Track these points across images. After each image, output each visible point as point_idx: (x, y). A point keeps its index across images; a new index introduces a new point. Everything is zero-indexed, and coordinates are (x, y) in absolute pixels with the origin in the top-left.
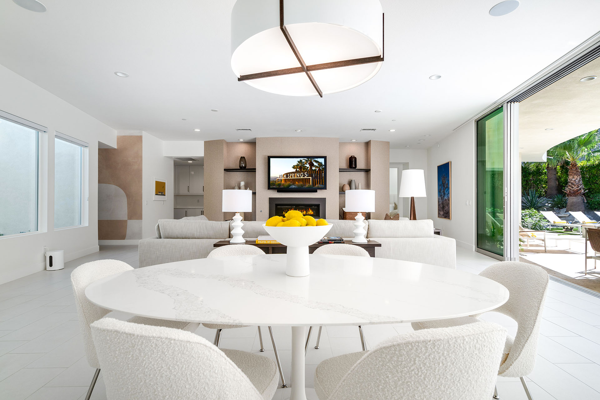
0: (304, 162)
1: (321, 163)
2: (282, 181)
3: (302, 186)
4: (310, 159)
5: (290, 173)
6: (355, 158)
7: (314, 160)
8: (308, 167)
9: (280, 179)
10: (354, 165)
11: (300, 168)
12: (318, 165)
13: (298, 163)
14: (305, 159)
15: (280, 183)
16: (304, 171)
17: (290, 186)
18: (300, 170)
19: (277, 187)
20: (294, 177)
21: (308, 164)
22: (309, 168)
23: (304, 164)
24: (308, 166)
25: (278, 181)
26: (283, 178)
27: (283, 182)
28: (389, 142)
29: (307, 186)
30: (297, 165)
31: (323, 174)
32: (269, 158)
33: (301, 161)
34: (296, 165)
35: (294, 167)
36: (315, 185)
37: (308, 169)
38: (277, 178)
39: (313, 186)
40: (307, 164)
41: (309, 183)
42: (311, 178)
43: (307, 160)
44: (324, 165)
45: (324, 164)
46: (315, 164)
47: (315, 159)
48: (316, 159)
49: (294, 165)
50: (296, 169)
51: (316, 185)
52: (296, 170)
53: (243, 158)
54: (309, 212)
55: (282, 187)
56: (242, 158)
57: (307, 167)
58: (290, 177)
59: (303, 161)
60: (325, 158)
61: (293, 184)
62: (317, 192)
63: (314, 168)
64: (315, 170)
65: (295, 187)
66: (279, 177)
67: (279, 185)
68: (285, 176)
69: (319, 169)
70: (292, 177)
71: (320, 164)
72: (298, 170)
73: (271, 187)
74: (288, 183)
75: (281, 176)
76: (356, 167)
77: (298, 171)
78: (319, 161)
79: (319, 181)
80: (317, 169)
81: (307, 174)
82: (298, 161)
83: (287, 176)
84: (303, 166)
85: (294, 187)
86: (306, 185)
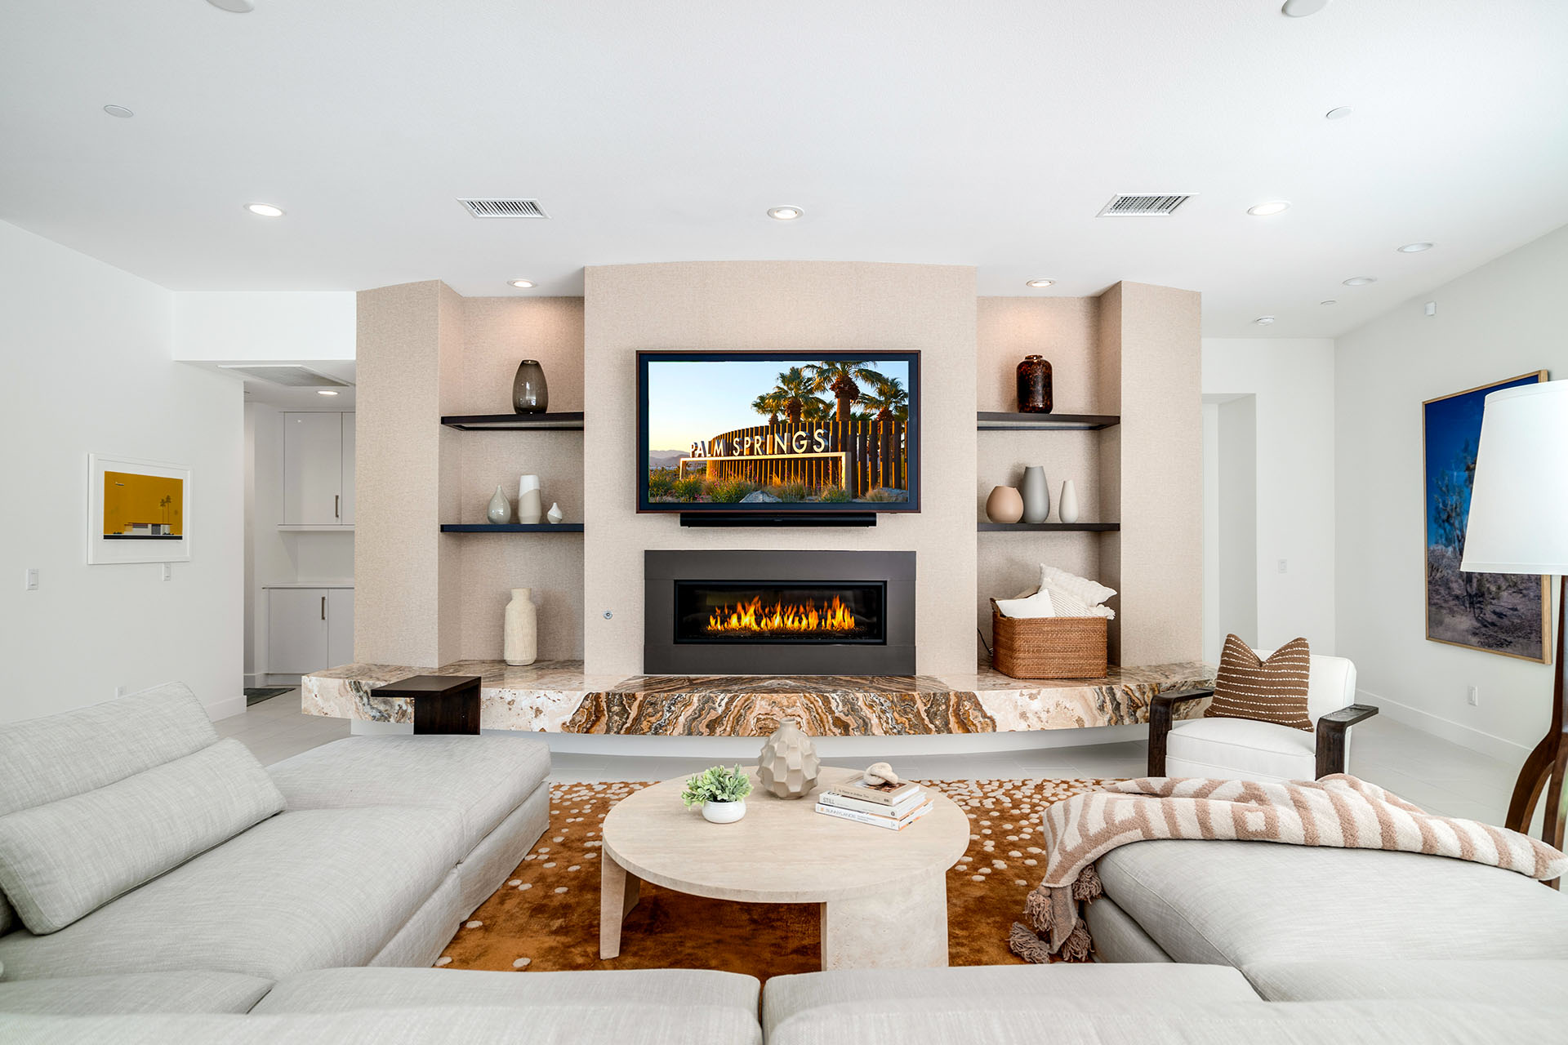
0: (809, 379)
1: (894, 384)
2: (703, 471)
3: (803, 497)
4: (838, 366)
5: (742, 433)
6: (1048, 367)
7: (861, 371)
8: (831, 406)
9: (698, 463)
10: (1040, 398)
11: (794, 409)
12: (881, 392)
13: (782, 386)
14: (817, 364)
15: (695, 483)
16: (811, 424)
17: (742, 493)
18: (793, 421)
19: (682, 500)
20: (765, 453)
21: (828, 386)
22: (835, 409)
23: (811, 391)
24: (829, 396)
25: (686, 473)
26: (709, 458)
27: (709, 477)
28: (1199, 294)
29: (825, 494)
30: (779, 395)
31: (903, 437)
32: (644, 359)
33: (796, 373)
34: (772, 392)
35: (761, 405)
36: (865, 490)
37: (831, 414)
38: (683, 460)
39: (855, 496)
40: (824, 390)
41: (834, 482)
42: (843, 455)
43: (825, 367)
44: (906, 395)
45: (907, 391)
46: (865, 388)
47: (862, 366)
48: (870, 366)
49: (764, 394)
50: (773, 411)
51: (871, 492)
52: (774, 420)
53: (532, 372)
54: (833, 617)
55: (706, 499)
56: (529, 369)
57: (823, 402)
58: (741, 454)
59: (807, 374)
60: (913, 358)
61: (760, 487)
62: (874, 523)
63: (857, 409)
64: (864, 418)
65: (768, 500)
66: (690, 451)
67: (693, 490)
68: (719, 448)
69: (886, 414)
70: (752, 453)
71: (889, 389)
72: (781, 417)
73: (651, 500)
74: (734, 481)
75: (700, 446)
76: (1048, 407)
77: (784, 422)
78: (886, 375)
79: (881, 470)
80: (875, 413)
81: (825, 437)
82: (783, 376)
83: (729, 450)
84: (807, 400)
85: (760, 498)
86: (818, 491)
